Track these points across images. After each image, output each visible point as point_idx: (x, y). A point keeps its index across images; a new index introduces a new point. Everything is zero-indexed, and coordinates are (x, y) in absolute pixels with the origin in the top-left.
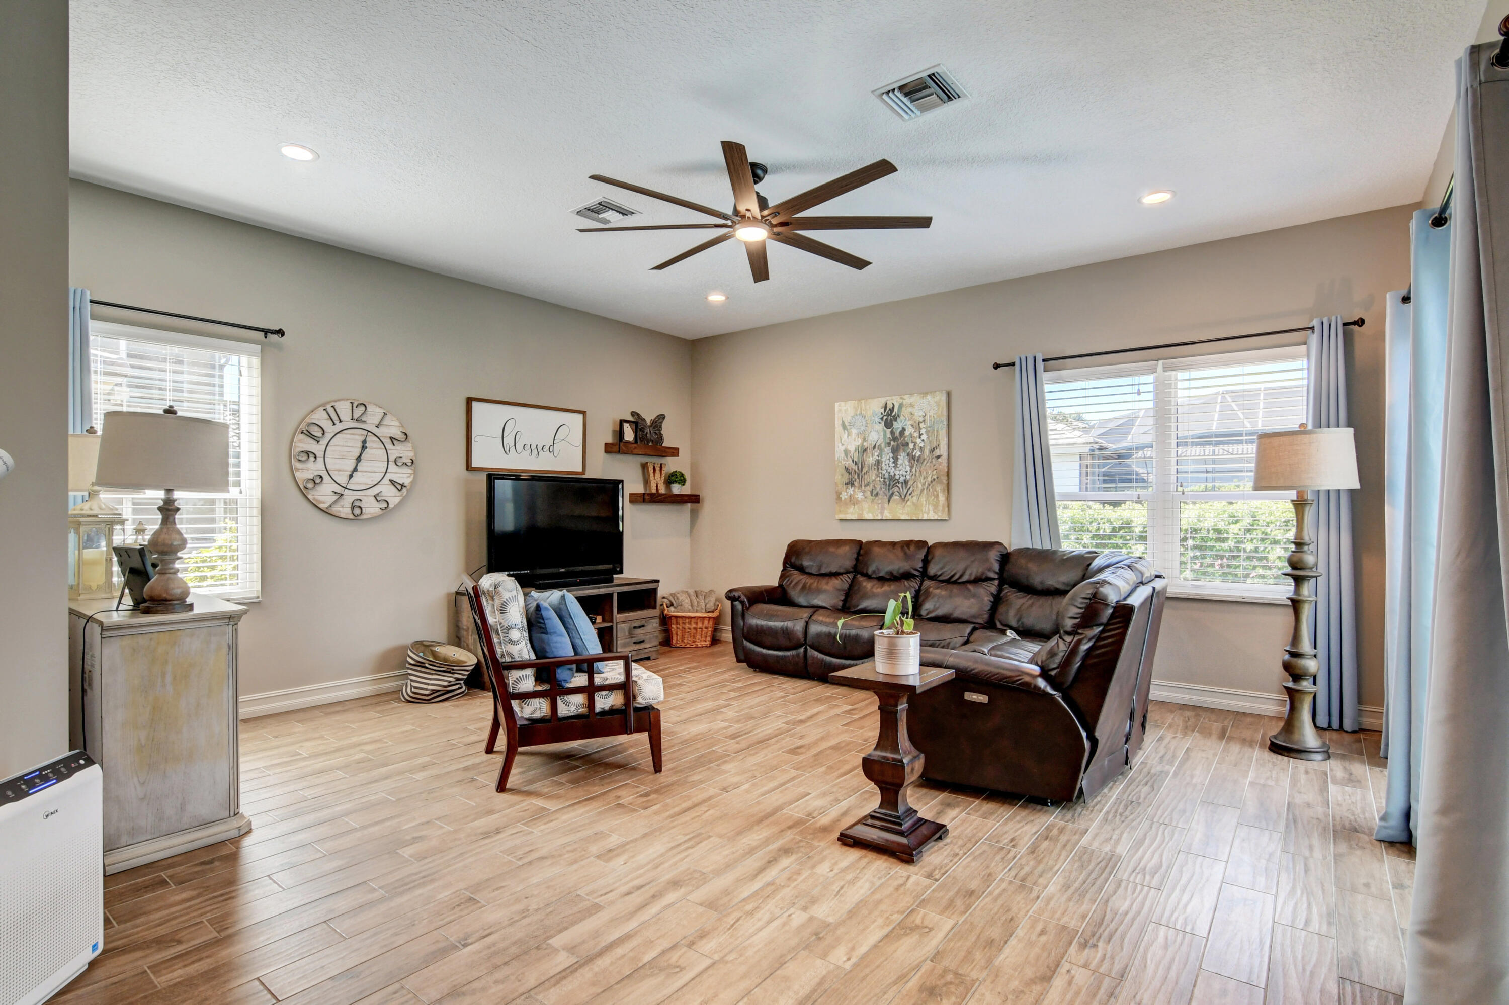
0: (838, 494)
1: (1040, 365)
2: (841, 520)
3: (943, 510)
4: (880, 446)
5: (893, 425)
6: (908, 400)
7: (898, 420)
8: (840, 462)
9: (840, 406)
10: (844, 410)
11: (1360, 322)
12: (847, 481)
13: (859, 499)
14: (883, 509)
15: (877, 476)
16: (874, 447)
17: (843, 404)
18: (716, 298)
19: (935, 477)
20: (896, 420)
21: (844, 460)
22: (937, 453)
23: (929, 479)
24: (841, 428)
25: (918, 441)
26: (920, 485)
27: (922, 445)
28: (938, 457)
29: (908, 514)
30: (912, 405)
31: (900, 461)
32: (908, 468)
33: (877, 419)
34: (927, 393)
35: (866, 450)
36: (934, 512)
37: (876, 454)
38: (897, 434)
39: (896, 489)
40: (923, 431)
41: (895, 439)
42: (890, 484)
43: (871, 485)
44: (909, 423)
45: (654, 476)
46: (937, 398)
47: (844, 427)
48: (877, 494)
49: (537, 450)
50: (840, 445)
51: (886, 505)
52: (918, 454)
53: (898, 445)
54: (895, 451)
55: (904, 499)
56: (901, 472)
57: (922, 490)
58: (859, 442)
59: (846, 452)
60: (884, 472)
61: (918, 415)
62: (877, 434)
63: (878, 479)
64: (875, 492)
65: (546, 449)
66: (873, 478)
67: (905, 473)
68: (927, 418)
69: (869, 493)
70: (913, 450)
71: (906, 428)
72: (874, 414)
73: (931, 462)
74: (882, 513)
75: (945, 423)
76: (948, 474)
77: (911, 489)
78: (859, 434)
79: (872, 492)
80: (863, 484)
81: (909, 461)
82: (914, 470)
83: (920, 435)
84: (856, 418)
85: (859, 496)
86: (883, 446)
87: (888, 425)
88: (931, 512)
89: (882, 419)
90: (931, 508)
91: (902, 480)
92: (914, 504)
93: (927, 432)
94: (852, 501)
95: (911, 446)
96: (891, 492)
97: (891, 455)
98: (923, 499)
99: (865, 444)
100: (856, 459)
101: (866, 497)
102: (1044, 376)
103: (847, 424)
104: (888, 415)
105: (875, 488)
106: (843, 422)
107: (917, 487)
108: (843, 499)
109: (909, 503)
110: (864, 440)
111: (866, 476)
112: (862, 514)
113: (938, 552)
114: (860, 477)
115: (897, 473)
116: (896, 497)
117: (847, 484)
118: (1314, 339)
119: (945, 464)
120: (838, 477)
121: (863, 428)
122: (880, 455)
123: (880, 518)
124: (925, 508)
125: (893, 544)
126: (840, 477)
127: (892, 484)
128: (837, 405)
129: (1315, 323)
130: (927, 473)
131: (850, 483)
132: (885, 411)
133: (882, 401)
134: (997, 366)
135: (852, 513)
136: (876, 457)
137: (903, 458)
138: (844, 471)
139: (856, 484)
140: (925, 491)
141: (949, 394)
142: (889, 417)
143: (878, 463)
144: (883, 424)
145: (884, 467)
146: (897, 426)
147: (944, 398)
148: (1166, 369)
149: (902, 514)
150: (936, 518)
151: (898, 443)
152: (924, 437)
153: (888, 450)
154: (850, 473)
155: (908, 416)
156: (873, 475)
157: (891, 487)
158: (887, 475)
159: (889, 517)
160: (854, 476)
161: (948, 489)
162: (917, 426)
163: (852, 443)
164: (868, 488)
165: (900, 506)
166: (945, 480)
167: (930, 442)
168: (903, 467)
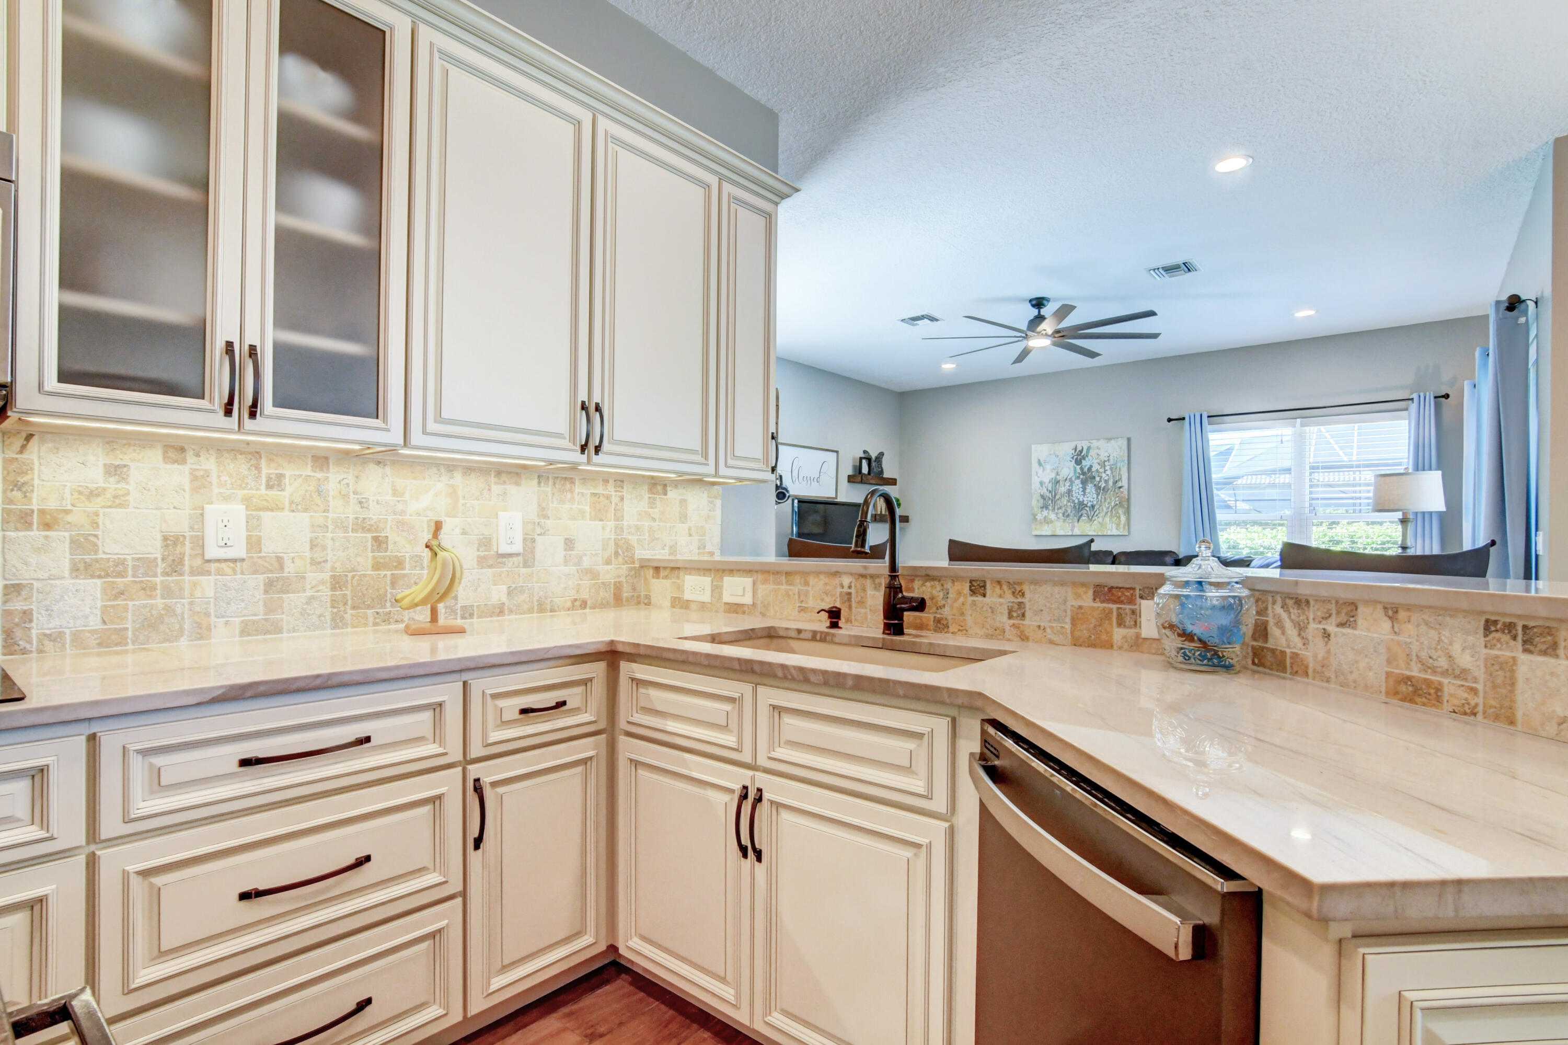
0: (1034, 516)
1: (1206, 420)
2: (1037, 536)
3: (1124, 528)
4: (1071, 478)
5: (1081, 463)
6: (1095, 444)
7: (1087, 459)
8: (1036, 490)
9: (1036, 447)
10: (1040, 451)
11: (1447, 396)
12: (1042, 505)
13: (1053, 519)
14: (1073, 527)
15: (1069, 501)
16: (1066, 479)
17: (1038, 445)
18: (948, 367)
19: (1117, 502)
20: (1084, 459)
21: (1040, 489)
22: (1119, 484)
23: (1113, 504)
24: (1037, 465)
25: (1104, 475)
26: (1105, 509)
27: (1106, 478)
28: (1120, 487)
29: (1095, 531)
30: (1098, 448)
31: (1088, 491)
32: (1095, 496)
33: (1069, 458)
34: (1110, 439)
36: (1117, 529)
37: (1068, 485)
38: (1086, 470)
39: (1084, 512)
40: (1108, 468)
41: (1083, 473)
42: (1079, 508)
43: (1063, 509)
44: (1095, 461)
46: (1119, 443)
47: (1040, 463)
48: (1068, 516)
49: (809, 480)
50: (1036, 477)
51: (1076, 524)
52: (1104, 485)
54: (1084, 483)
55: (1090, 519)
56: (1089, 499)
57: (1107, 513)
58: (1053, 475)
59: (1041, 483)
60: (1074, 499)
61: (1103, 456)
62: (1068, 469)
63: (1069, 504)
64: (1066, 514)
65: (815, 480)
66: (1065, 503)
67: (1092, 500)
68: (1111, 457)
69: (1061, 515)
70: (1099, 482)
71: (1094, 465)
72: (1066, 454)
73: (1114, 491)
74: (1072, 530)
75: (1126, 461)
76: (1128, 500)
77: (1097, 512)
78: (1053, 470)
79: (1064, 514)
80: (1056, 508)
81: (1096, 491)
82: (1100, 497)
83: (1105, 471)
84: (1050, 456)
85: (1053, 516)
87: (1078, 462)
88: (1114, 529)
89: (1073, 458)
90: (1114, 526)
91: (1089, 504)
92: (1099, 523)
93: (1111, 469)
94: (1047, 521)
95: (1098, 479)
96: (1080, 514)
97: (1081, 486)
98: (1107, 519)
99: (1058, 477)
100: (1050, 488)
101: (1059, 518)
102: (1209, 427)
103: (1042, 461)
104: (1078, 455)
105: (1067, 511)
106: (1039, 460)
107: (1103, 510)
108: (1038, 519)
109: (1095, 522)
110: (1057, 474)
111: (1058, 502)
112: (1055, 530)
114: (1054, 502)
115: (1085, 499)
116: (1084, 518)
117: (1042, 508)
118: (1413, 407)
119: (1126, 492)
120: (1034, 503)
121: (1056, 465)
122: (1071, 485)
123: (1070, 534)
124: (1109, 526)
126: (1036, 503)
127: (1081, 508)
128: (1033, 446)
129: (1415, 396)
130: (1111, 499)
131: (1045, 507)
132: (1075, 452)
133: (1073, 444)
134: (1170, 420)
135: (1046, 530)
136: (1067, 487)
137: (1090, 488)
138: (1039, 498)
139: (1050, 508)
140: (1109, 514)
141: (1129, 440)
142: (1079, 457)
143: (1069, 492)
144: (1074, 461)
145: (1075, 495)
146: (1086, 463)
147: (1125, 443)
148: (1302, 425)
149: (1090, 531)
150: (1118, 533)
151: (1087, 477)
152: (1108, 472)
153: (1078, 482)
154: (1044, 499)
155: (1095, 456)
156: (1065, 501)
157: (1080, 510)
158: (1076, 501)
159: (1079, 533)
160: (1049, 501)
161: (1128, 512)
162: (1103, 464)
163: (1047, 476)
164: (1060, 511)
165: (1087, 525)
166: (1126, 505)
167: (1113, 476)
168: (1091, 495)
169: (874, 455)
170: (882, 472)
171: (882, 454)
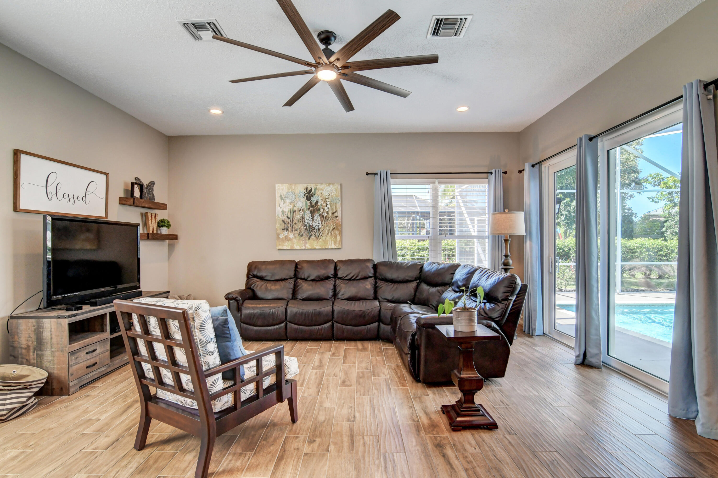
0: (278, 235)
1: (389, 176)
2: (279, 249)
3: (339, 244)
4: (303, 210)
5: (311, 199)
6: (319, 186)
7: (314, 196)
8: (279, 217)
9: (278, 186)
10: (281, 189)
11: (506, 173)
12: (283, 228)
13: (291, 238)
14: (306, 243)
15: (302, 225)
16: (300, 210)
17: (280, 185)
18: (216, 111)
19: (335, 227)
20: (313, 196)
21: (282, 216)
22: (336, 214)
23: (332, 228)
24: (280, 199)
25: (326, 208)
26: (326, 231)
27: (327, 210)
28: (337, 217)
29: (320, 246)
30: (322, 189)
31: (315, 218)
32: (320, 222)
33: (302, 195)
34: (330, 184)
35: (295, 211)
36: (334, 245)
37: (301, 214)
38: (314, 204)
39: (313, 233)
40: (328, 203)
41: (312, 206)
42: (309, 230)
43: (298, 230)
44: (320, 198)
45: (152, 222)
46: (336, 187)
47: (281, 198)
48: (302, 235)
49: (74, 198)
50: (279, 208)
51: (307, 241)
52: (326, 215)
53: (314, 210)
54: (312, 213)
55: (317, 238)
56: (316, 224)
57: (328, 234)
58: (291, 207)
59: (283, 212)
60: (306, 223)
61: (325, 195)
62: (302, 203)
63: (303, 227)
64: (301, 234)
65: (80, 198)
66: (300, 226)
67: (318, 225)
68: (330, 196)
69: (297, 235)
70: (323, 213)
71: (319, 201)
72: (300, 192)
73: (333, 219)
74: (305, 245)
75: (340, 200)
76: (341, 225)
77: (322, 233)
78: (291, 203)
79: (299, 234)
80: (294, 230)
81: (320, 218)
82: (323, 223)
83: (327, 205)
84: (289, 193)
85: (291, 236)
86: (305, 210)
87: (308, 198)
88: (333, 245)
89: (305, 195)
90: (333, 243)
91: (316, 228)
92: (323, 240)
93: (330, 204)
94: (287, 239)
95: (322, 210)
96: (310, 234)
97: (310, 215)
98: (328, 238)
99: (294, 208)
100: (289, 216)
101: (295, 237)
102: (392, 181)
103: (283, 196)
104: (308, 193)
105: (301, 232)
106: (281, 195)
107: (325, 232)
108: (281, 238)
109: (320, 240)
110: (294, 206)
111: (295, 226)
112: (293, 246)
113: (340, 265)
114: (292, 226)
115: (314, 224)
116: (313, 237)
117: (283, 230)
118: (493, 177)
119: (339, 220)
120: (278, 226)
121: (293, 200)
122: (304, 214)
123: (304, 248)
124: (330, 243)
125: (316, 263)
126: (279, 226)
127: (311, 230)
129: (493, 171)
130: (330, 225)
131: (286, 229)
132: (306, 191)
133: (305, 185)
134: (367, 174)
135: (287, 246)
136: (301, 216)
137: (317, 217)
138: (282, 222)
139: (289, 229)
140: (329, 234)
141: (342, 185)
142: (309, 195)
143: (303, 219)
144: (305, 198)
145: (306, 221)
146: (314, 199)
147: (339, 187)
148: (439, 183)
149: (317, 246)
150: (335, 247)
151: (314, 208)
152: (329, 206)
153: (308, 212)
154: (285, 224)
155: (320, 195)
156: (299, 225)
157: (310, 231)
158: (308, 225)
159: (310, 247)
160: (288, 225)
161: (341, 233)
162: (325, 200)
163: (287, 207)
164: (296, 232)
165: (315, 242)
166: (338, 228)
167: (332, 209)
168: (317, 222)
169: (145, 182)
170: (153, 197)
171: (153, 183)
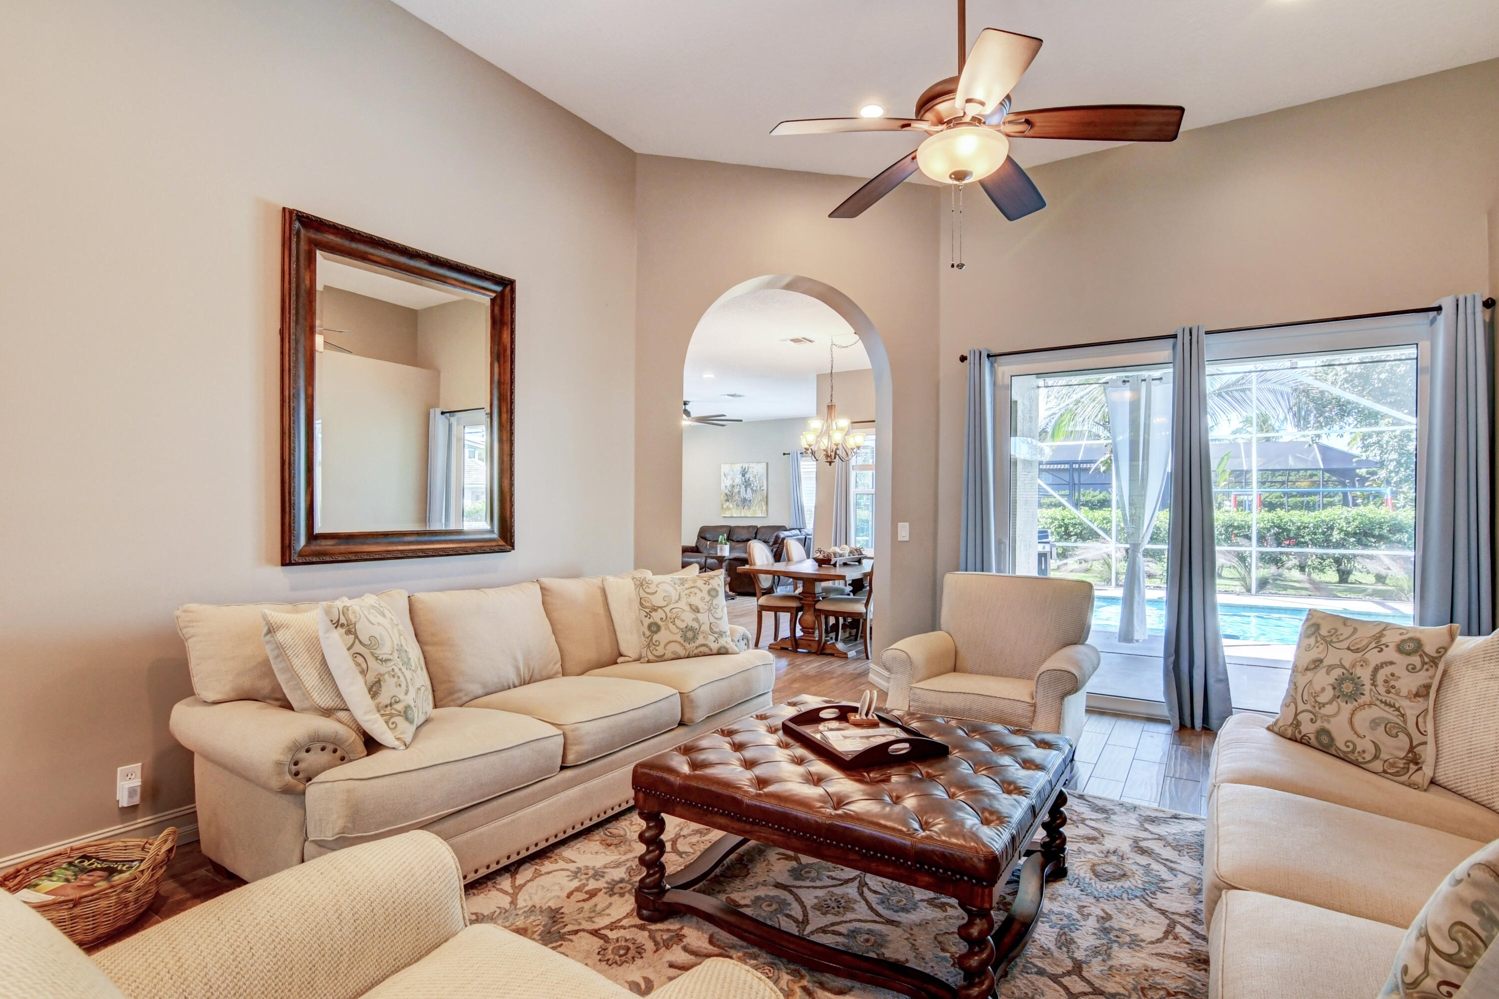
0: (722, 505)
1: (799, 455)
2: (723, 517)
3: (765, 513)
5: (745, 476)
6: (751, 465)
7: (747, 473)
8: (723, 491)
9: (723, 466)
10: (725, 468)
14: (741, 512)
15: (739, 497)
16: (737, 485)
17: (724, 464)
19: (762, 498)
21: (725, 490)
22: (762, 488)
23: (759, 499)
24: (724, 476)
25: (755, 483)
26: (756, 502)
27: (757, 485)
28: (763, 490)
29: (750, 514)
30: (753, 468)
32: (751, 495)
33: (739, 473)
34: (759, 463)
35: (734, 486)
38: (747, 480)
39: (746, 503)
40: (757, 479)
41: (746, 482)
42: (744, 501)
43: (736, 501)
44: (751, 475)
46: (762, 465)
48: (738, 506)
50: (723, 484)
51: (742, 510)
52: (755, 488)
54: (746, 487)
55: (749, 508)
57: (757, 504)
58: (731, 482)
59: (726, 487)
60: (741, 496)
61: (755, 472)
62: (739, 479)
63: (739, 499)
66: (737, 498)
67: (750, 497)
68: (759, 473)
70: (753, 487)
71: (751, 477)
72: (737, 470)
73: (760, 492)
74: (740, 514)
75: (766, 476)
76: (767, 497)
77: (752, 504)
78: (731, 479)
79: (736, 505)
80: (733, 501)
81: (751, 492)
82: (753, 495)
84: (730, 471)
85: (731, 506)
86: (741, 484)
87: (743, 475)
89: (741, 472)
90: (760, 512)
91: (748, 499)
92: (753, 510)
93: (759, 479)
94: (728, 508)
95: (752, 485)
96: (744, 505)
97: (744, 489)
98: (757, 508)
100: (730, 490)
101: (734, 507)
102: (800, 459)
104: (743, 471)
105: (738, 503)
106: (725, 473)
108: (724, 507)
109: (751, 510)
110: (733, 482)
111: (734, 497)
112: (732, 514)
113: (762, 530)
115: (747, 496)
116: (746, 507)
119: (765, 493)
121: (733, 476)
122: (740, 488)
123: (739, 516)
124: (758, 512)
125: (743, 527)
126: (723, 498)
130: (758, 497)
131: (727, 500)
132: (742, 469)
133: (741, 465)
134: (784, 454)
135: (728, 514)
136: (738, 489)
137: (749, 490)
138: (725, 495)
139: (730, 501)
141: (767, 464)
143: (739, 492)
144: (741, 475)
145: (741, 494)
146: (747, 476)
147: (765, 465)
149: (748, 514)
150: (762, 516)
151: (747, 484)
152: (757, 481)
153: (743, 486)
154: (727, 496)
155: (751, 472)
158: (743, 497)
160: (729, 497)
161: (767, 504)
162: (755, 477)
163: (728, 483)
164: (735, 503)
165: (747, 511)
166: (766, 500)
167: (760, 484)
168: (749, 494)
